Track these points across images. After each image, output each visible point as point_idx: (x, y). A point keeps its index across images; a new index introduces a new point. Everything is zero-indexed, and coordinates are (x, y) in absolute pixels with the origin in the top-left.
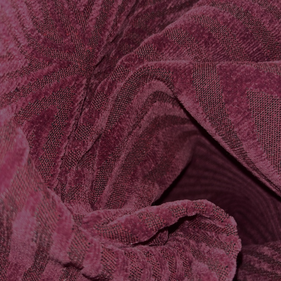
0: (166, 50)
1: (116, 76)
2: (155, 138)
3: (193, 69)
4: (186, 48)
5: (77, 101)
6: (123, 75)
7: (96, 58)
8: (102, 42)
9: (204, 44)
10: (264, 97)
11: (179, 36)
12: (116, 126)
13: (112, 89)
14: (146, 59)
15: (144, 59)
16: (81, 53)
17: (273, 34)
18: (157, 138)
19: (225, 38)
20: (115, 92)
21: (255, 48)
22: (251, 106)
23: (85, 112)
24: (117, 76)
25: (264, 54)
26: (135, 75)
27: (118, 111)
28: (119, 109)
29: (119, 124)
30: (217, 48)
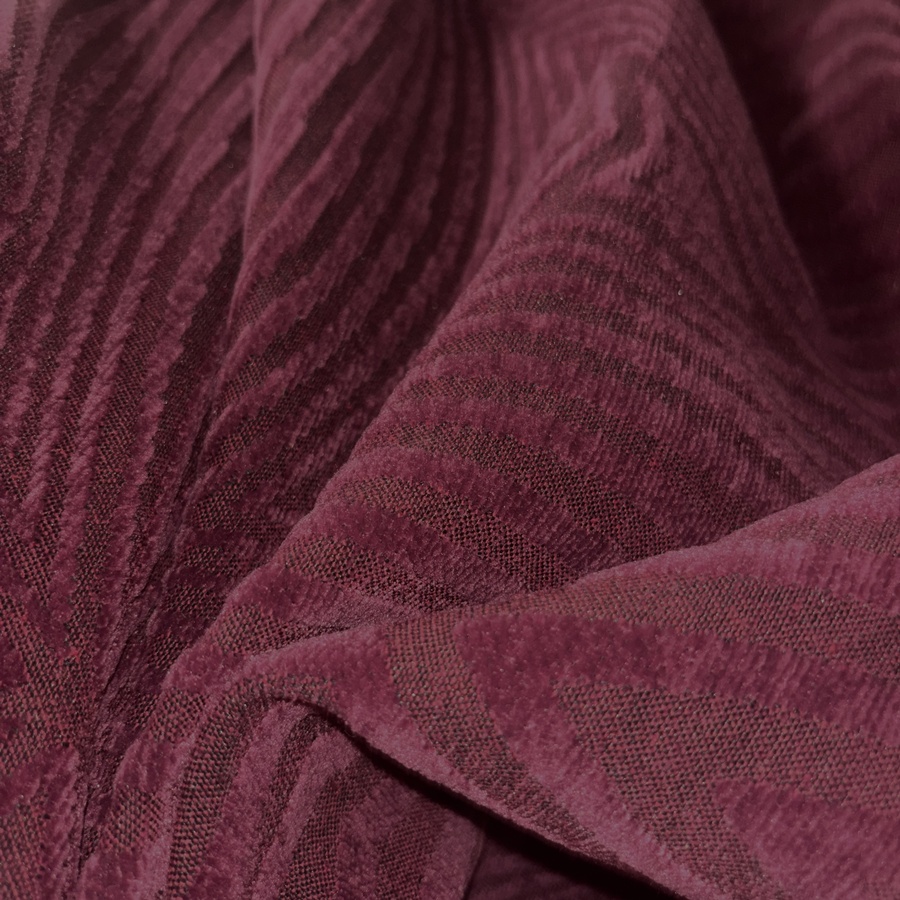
0: (300, 608)
1: (166, 727)
2: (343, 840)
3: (389, 655)
4: (361, 582)
5: (60, 836)
6: (187, 715)
7: (99, 672)
8: (107, 619)
9: (407, 559)
10: (607, 694)
11: (331, 559)
12: (200, 879)
13: (161, 769)
14: (247, 649)
15: (240, 651)
16: (48, 678)
17: (591, 475)
18: (348, 839)
19: (461, 524)
20: (174, 772)
21: (554, 524)
22: (580, 730)
23: (89, 869)
24: (170, 725)
25: (584, 532)
26: (224, 707)
27: (197, 826)
28: (197, 823)
29: (210, 869)
30: (446, 556)
